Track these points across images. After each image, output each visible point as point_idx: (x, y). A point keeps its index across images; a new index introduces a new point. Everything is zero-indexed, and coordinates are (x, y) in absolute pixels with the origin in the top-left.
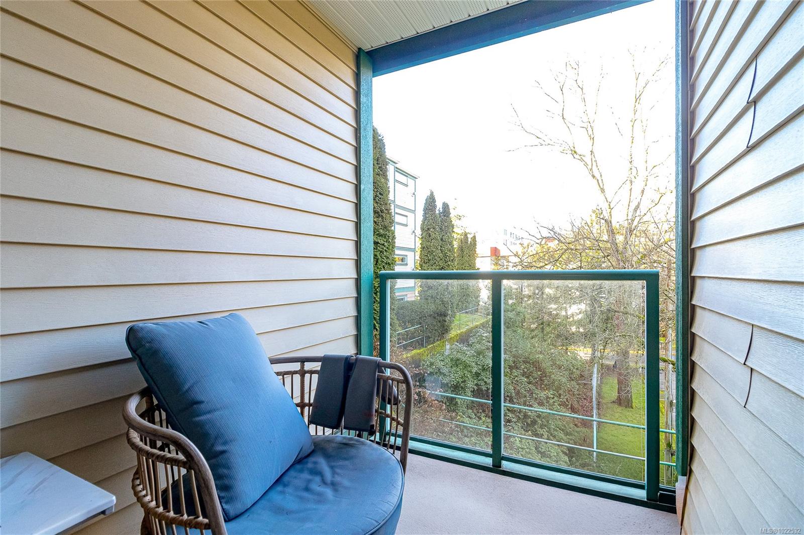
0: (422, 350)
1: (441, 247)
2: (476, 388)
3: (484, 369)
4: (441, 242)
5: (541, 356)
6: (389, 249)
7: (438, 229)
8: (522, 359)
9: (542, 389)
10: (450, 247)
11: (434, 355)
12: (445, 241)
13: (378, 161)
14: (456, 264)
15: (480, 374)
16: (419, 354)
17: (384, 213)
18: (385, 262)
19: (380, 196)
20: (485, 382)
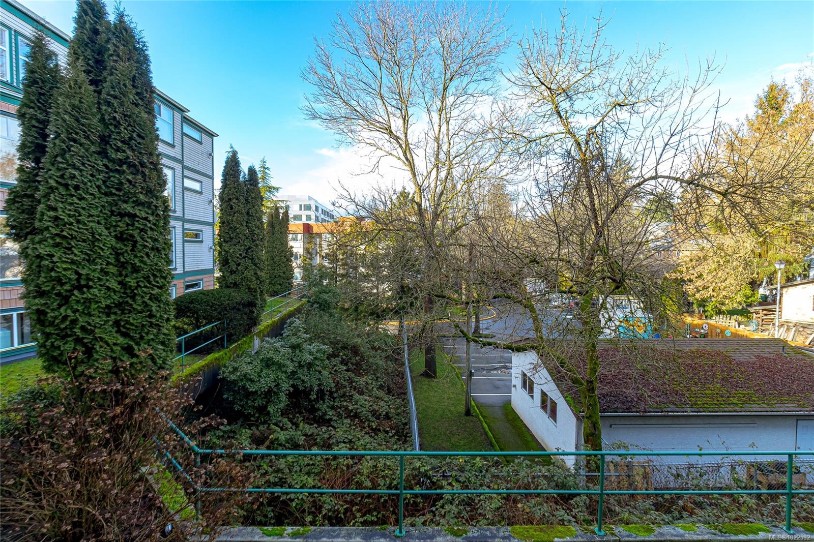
0: (221, 353)
1: (247, 222)
2: (291, 389)
3: (301, 366)
4: (246, 217)
5: (359, 340)
6: (157, 226)
7: (242, 199)
8: (340, 346)
9: (360, 375)
10: (258, 223)
11: (238, 356)
12: (252, 215)
13: (134, 81)
14: (266, 243)
15: (296, 372)
16: (217, 359)
17: (146, 167)
18: (150, 246)
19: (139, 140)
20: (303, 381)
